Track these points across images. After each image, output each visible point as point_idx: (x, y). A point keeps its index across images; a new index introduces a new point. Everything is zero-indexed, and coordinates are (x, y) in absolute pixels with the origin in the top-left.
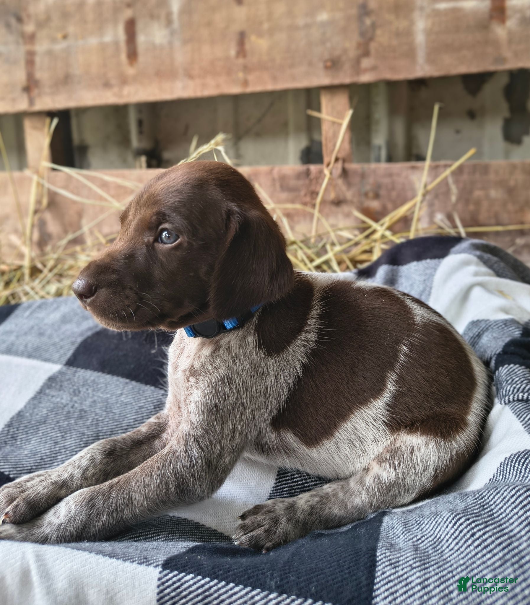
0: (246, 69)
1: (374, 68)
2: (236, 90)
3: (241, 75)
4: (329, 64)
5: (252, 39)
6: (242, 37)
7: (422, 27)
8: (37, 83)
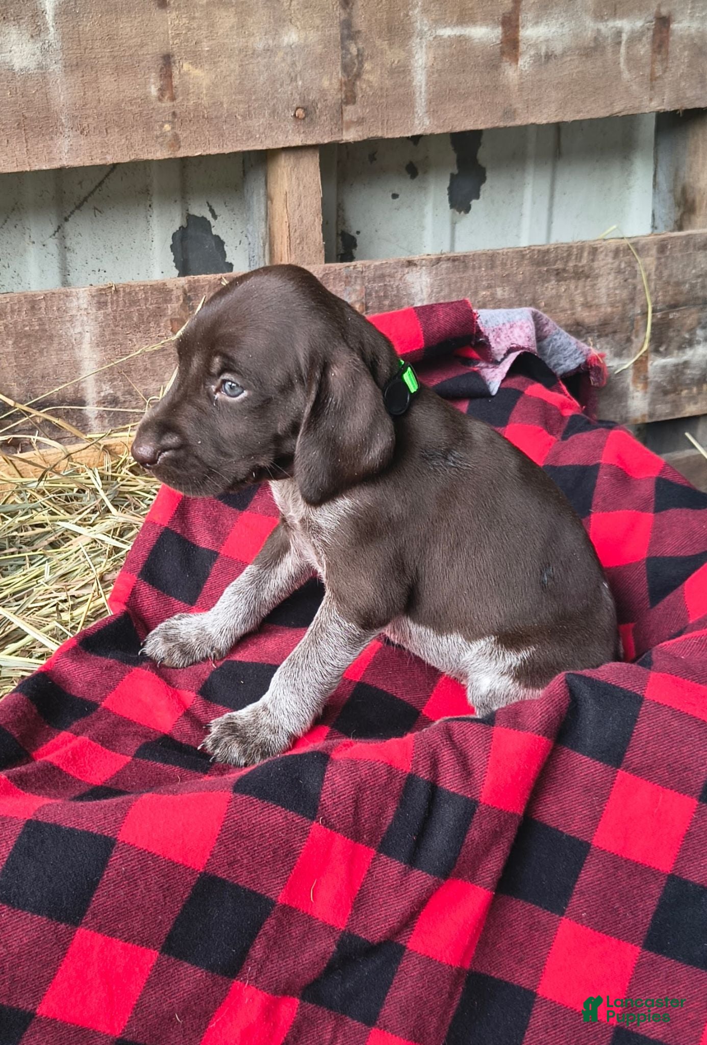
0: (176, 117)
1: (361, 121)
2: (158, 153)
3: (167, 127)
4: (300, 112)
5: (185, 68)
6: (167, 63)
7: (421, 62)
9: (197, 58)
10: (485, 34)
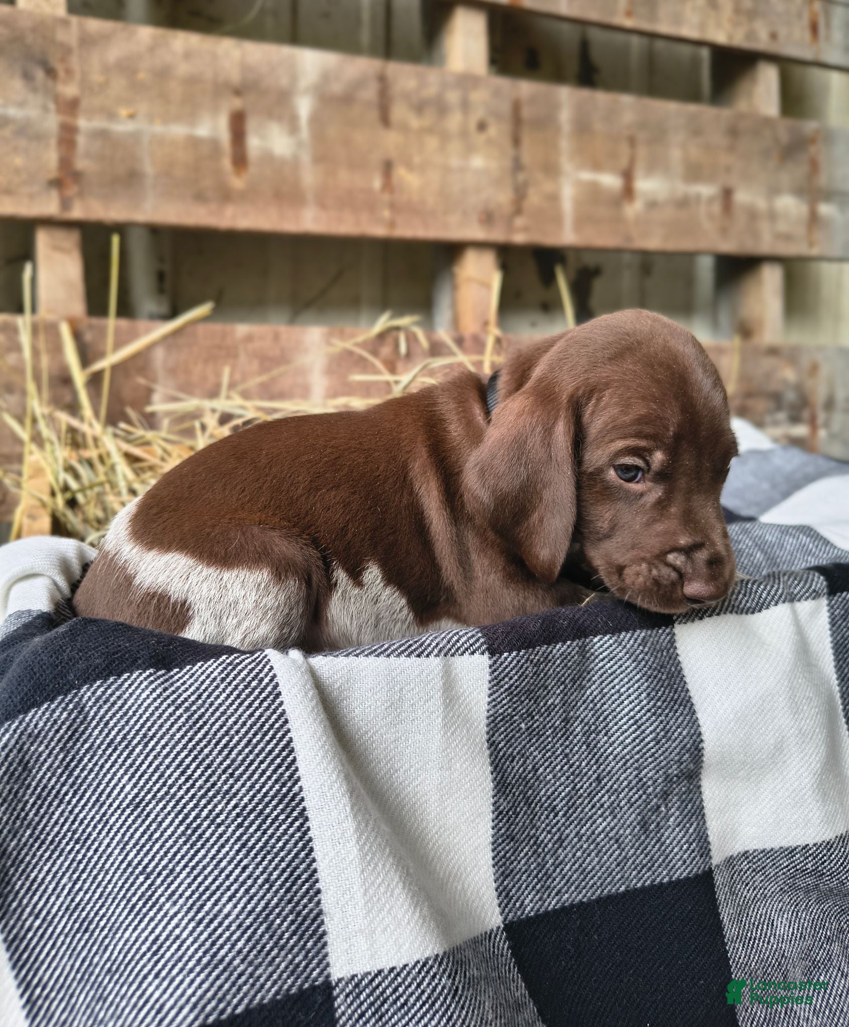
0: (393, 206)
1: (526, 229)
2: (379, 231)
3: (386, 214)
4: (484, 217)
5: (401, 173)
6: (388, 167)
7: (568, 193)
8: (77, 176)
9: (410, 167)
10: (610, 181)
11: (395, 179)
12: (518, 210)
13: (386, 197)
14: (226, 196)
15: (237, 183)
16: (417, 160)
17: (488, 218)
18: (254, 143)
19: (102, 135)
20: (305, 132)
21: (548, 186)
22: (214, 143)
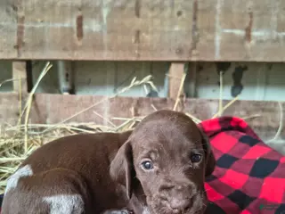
0: (139, 49)
1: (197, 55)
4: (178, 51)
5: (143, 35)
6: (138, 33)
7: (218, 39)
8: (24, 44)
9: (147, 33)
10: (239, 32)
11: (141, 38)
12: (194, 47)
13: (137, 45)
14: (74, 48)
15: (79, 43)
16: (150, 29)
17: (180, 51)
18: (85, 27)
19: (32, 29)
20: (105, 21)
21: (209, 36)
22: (71, 29)
